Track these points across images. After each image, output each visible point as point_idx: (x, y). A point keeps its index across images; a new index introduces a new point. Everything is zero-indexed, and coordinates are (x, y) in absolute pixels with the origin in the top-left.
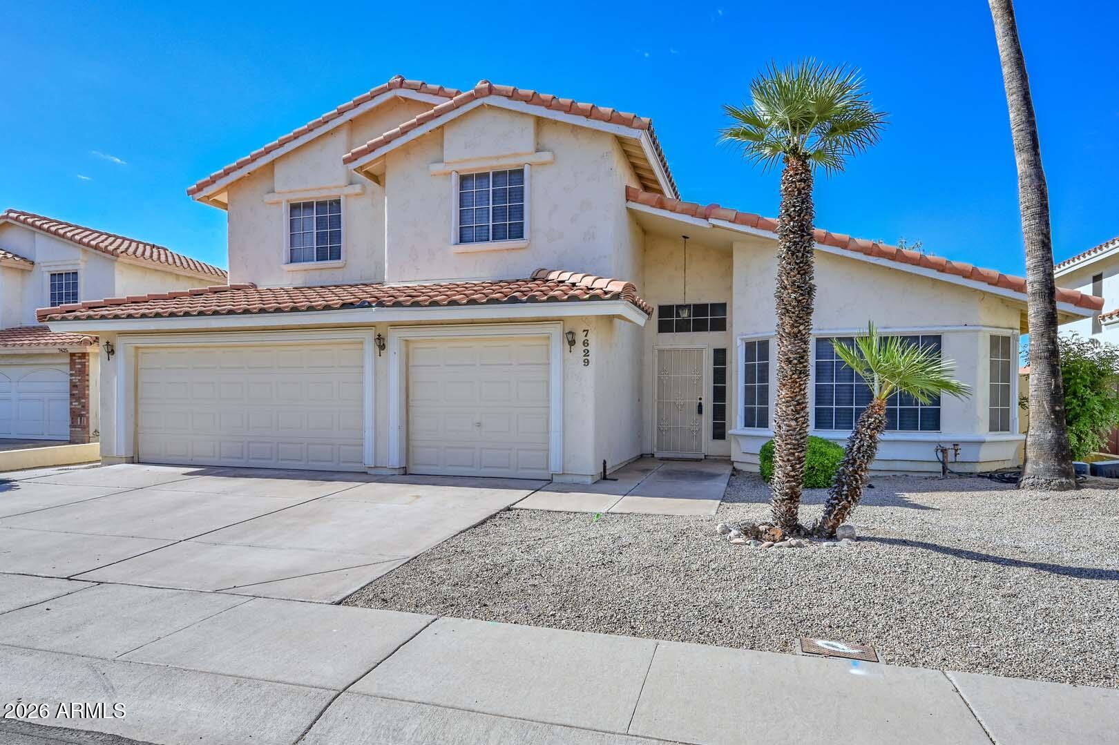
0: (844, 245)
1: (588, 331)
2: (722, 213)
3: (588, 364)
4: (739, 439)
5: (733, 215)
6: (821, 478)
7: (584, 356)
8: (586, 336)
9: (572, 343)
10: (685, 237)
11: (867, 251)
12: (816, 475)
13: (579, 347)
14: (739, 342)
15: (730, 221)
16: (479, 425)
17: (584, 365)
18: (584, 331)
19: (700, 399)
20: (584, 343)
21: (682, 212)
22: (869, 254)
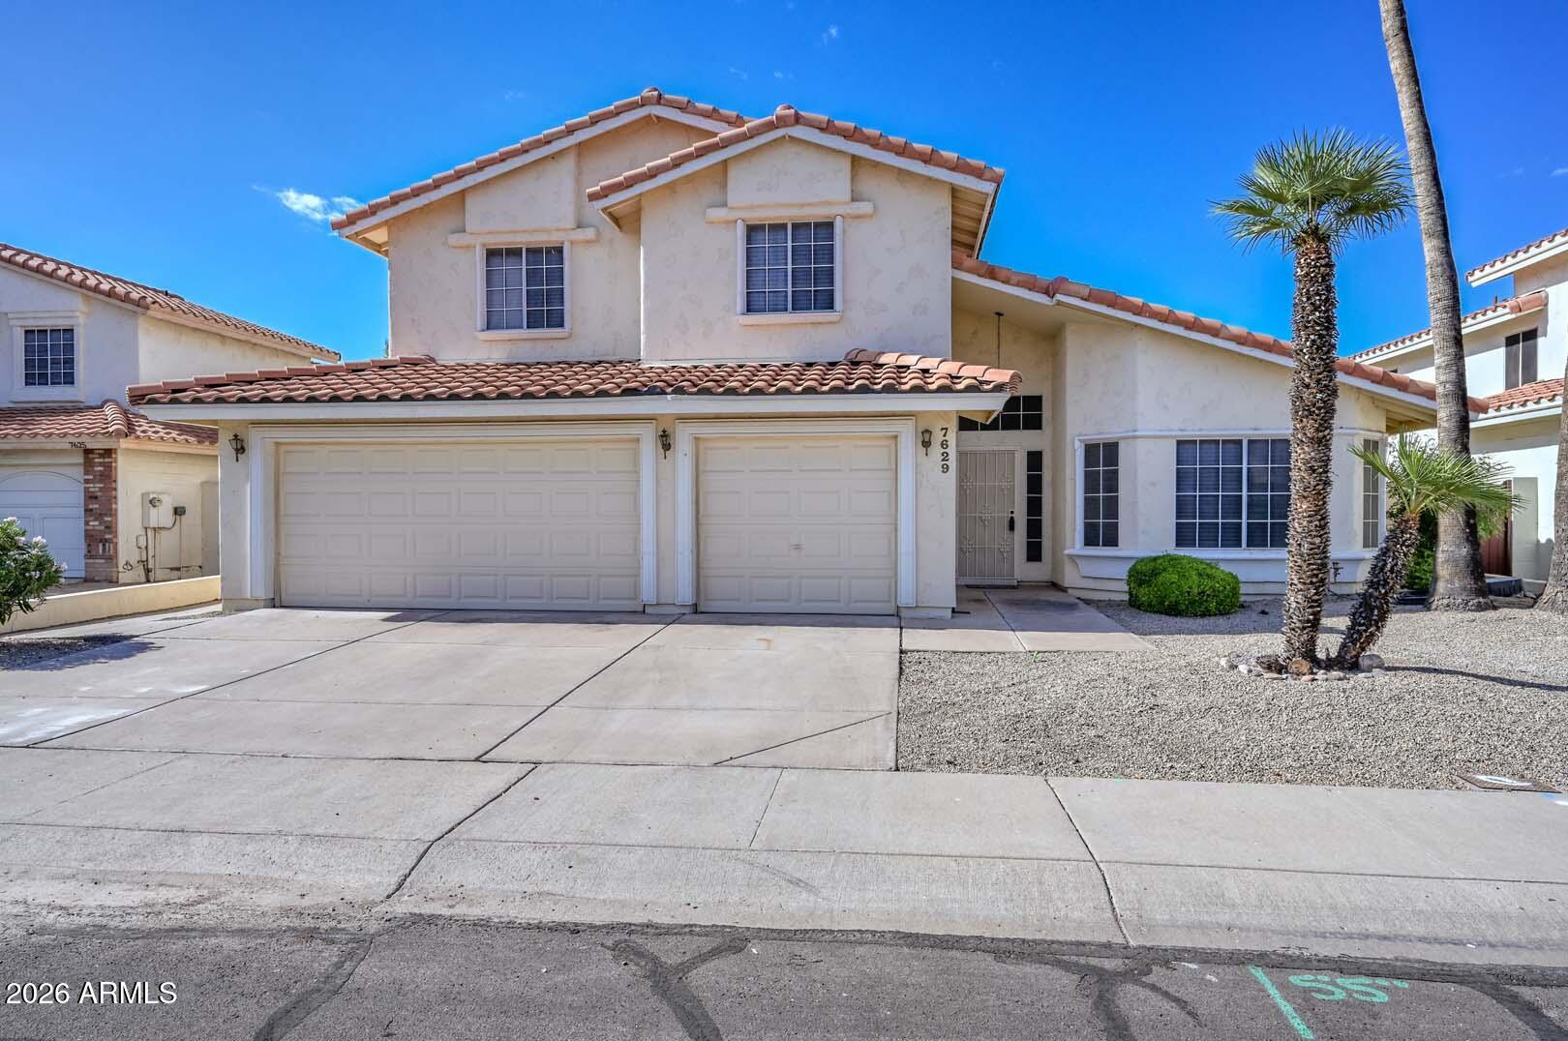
0: (1215, 332)
1: (947, 429)
2: (1073, 288)
3: (947, 470)
4: (1078, 561)
5: (1086, 292)
6: (1213, 606)
7: (943, 460)
8: (945, 435)
9: (926, 444)
10: (999, 314)
11: (1241, 340)
12: (1206, 601)
13: (936, 450)
14: (1077, 444)
15: (1082, 299)
16: (798, 547)
17: (943, 472)
18: (942, 429)
19: (1012, 512)
20: (942, 445)
21: (1018, 285)
22: (1242, 344)
